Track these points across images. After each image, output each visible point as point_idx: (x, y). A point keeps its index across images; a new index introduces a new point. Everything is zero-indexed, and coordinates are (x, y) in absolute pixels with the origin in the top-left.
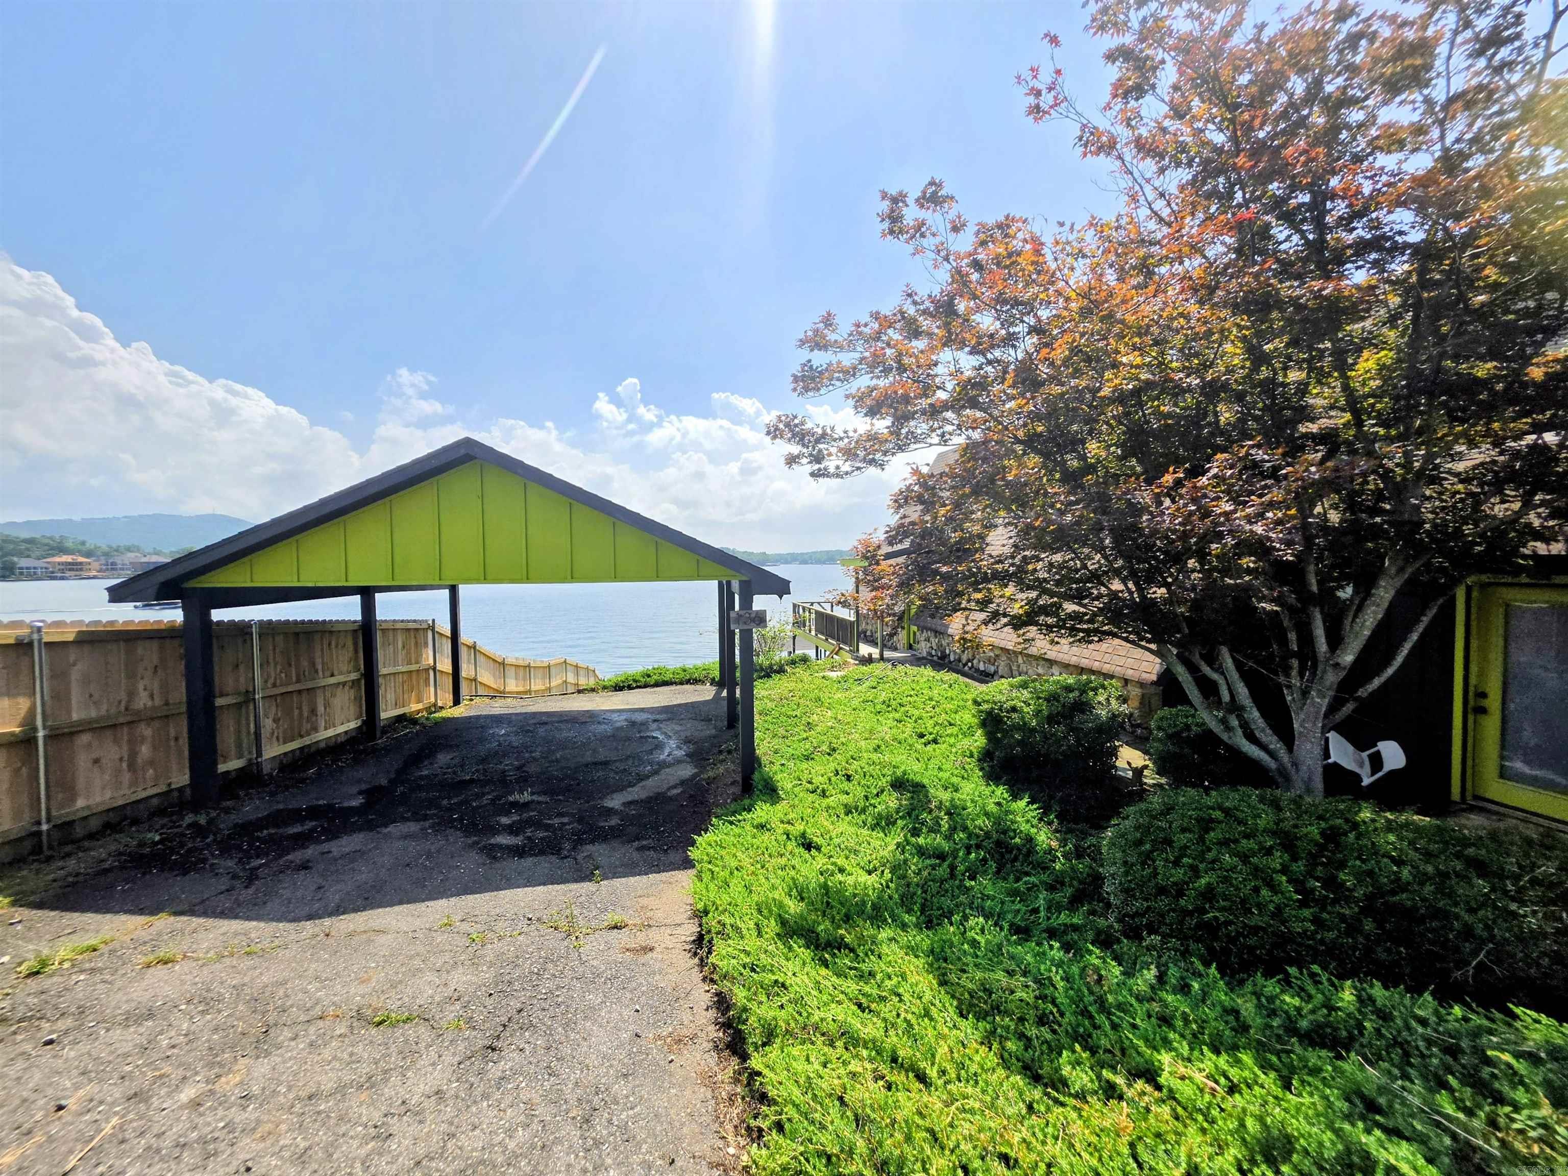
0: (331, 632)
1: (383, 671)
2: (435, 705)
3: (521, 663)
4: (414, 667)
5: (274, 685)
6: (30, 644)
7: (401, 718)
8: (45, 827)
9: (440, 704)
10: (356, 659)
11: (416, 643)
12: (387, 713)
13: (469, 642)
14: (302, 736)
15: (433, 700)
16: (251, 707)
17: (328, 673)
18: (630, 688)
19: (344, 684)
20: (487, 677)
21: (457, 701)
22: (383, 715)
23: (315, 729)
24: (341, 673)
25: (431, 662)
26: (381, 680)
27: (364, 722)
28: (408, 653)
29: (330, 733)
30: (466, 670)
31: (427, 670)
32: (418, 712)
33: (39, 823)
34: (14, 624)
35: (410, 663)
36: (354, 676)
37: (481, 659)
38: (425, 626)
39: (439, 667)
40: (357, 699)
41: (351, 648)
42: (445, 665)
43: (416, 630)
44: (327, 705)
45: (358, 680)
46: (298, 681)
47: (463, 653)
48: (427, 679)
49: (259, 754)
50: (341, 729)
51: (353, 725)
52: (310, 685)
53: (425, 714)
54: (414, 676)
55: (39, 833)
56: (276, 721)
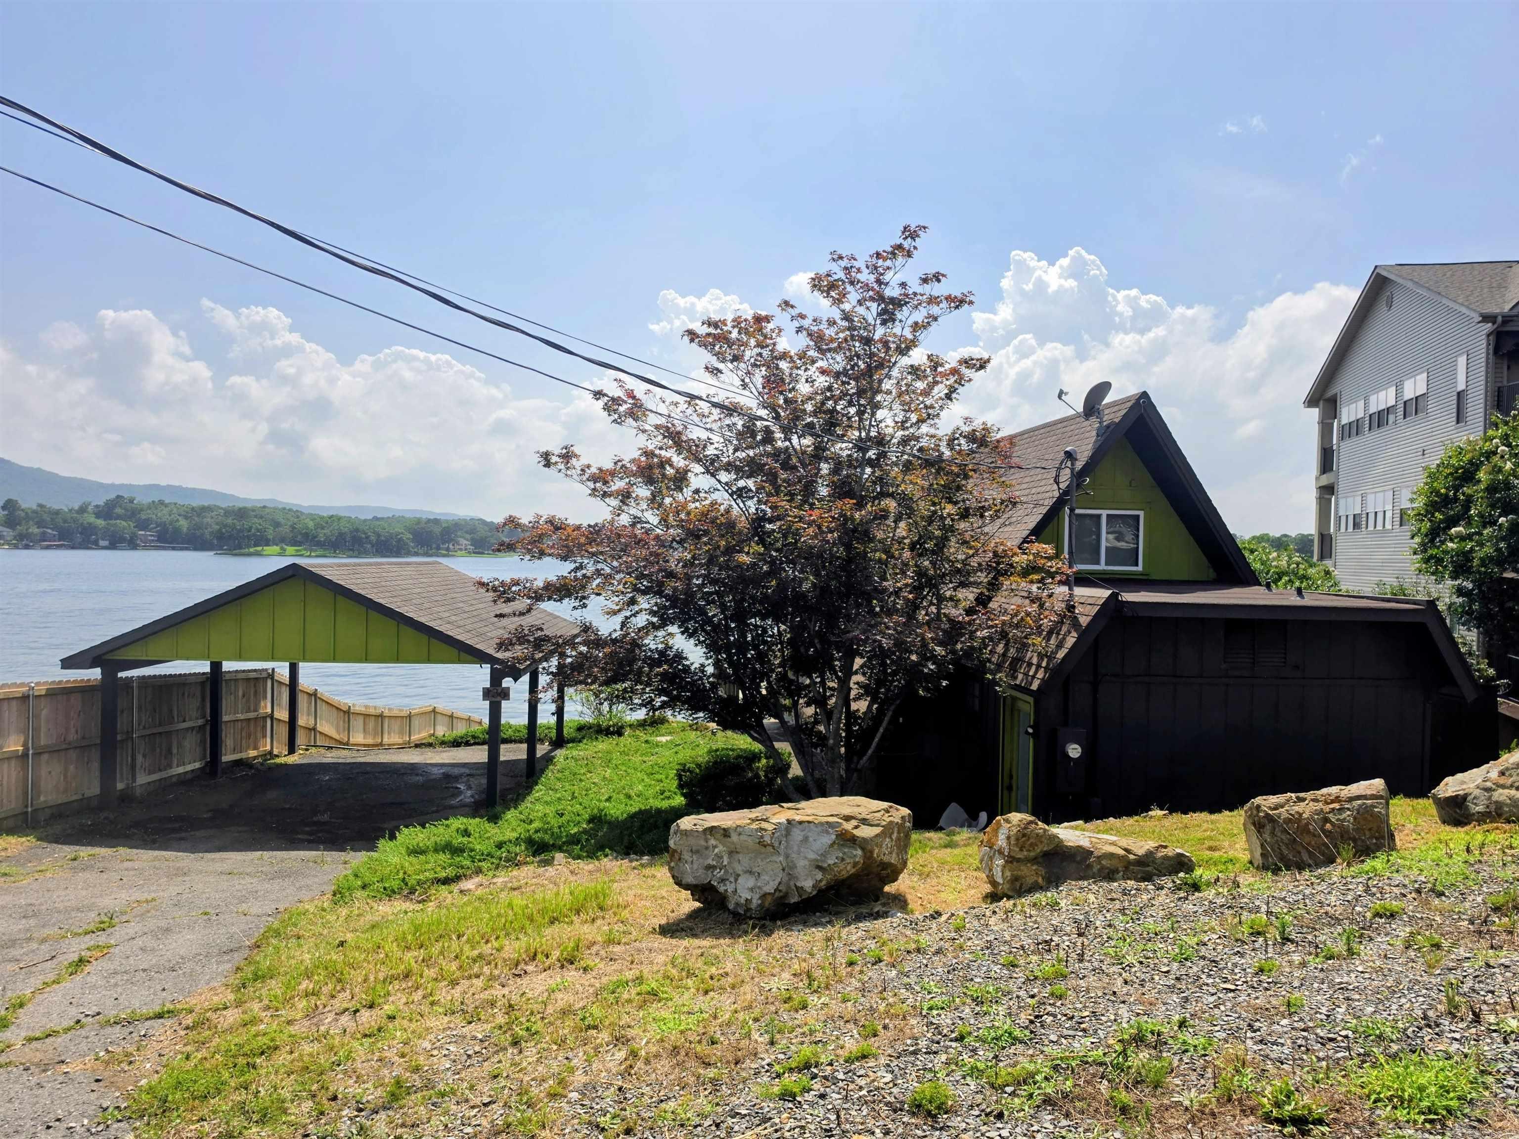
0: (184, 684)
1: (225, 718)
2: (271, 753)
3: (372, 711)
4: (252, 715)
5: (144, 728)
6: (28, 696)
7: (239, 763)
8: (30, 809)
9: (275, 752)
10: (203, 707)
11: (256, 692)
12: (227, 757)
13: (310, 690)
14: (160, 770)
15: (268, 748)
16: (130, 744)
17: (181, 719)
18: (467, 744)
19: (193, 728)
20: (326, 727)
21: (292, 750)
22: (225, 758)
23: (170, 766)
24: (190, 720)
25: (269, 710)
26: (223, 727)
27: (207, 763)
28: (248, 701)
29: (181, 770)
30: (303, 720)
31: (264, 718)
32: (255, 758)
33: (27, 806)
34: (22, 685)
35: (248, 711)
36: (200, 722)
37: (322, 708)
38: (264, 675)
39: (277, 715)
40: (203, 742)
41: (199, 699)
42: (283, 714)
43: (256, 679)
44: (180, 746)
45: (204, 725)
46: (160, 725)
47: (302, 702)
48: (265, 727)
49: (134, 780)
50: (189, 768)
51: (197, 765)
52: (167, 728)
53: (260, 760)
54: (252, 724)
55: (26, 813)
56: (144, 756)
